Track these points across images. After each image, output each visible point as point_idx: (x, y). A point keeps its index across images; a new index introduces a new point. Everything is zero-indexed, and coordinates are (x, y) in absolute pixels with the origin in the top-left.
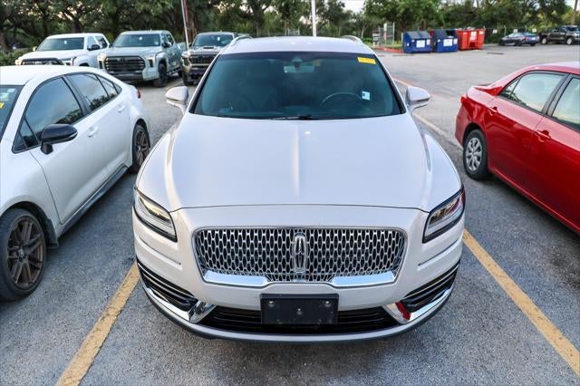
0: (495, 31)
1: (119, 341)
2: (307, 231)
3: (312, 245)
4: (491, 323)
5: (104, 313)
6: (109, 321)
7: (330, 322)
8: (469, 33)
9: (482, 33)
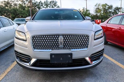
0: (103, 20)
1: (7, 78)
2: (63, 35)
3: (64, 39)
4: (114, 70)
5: (4, 73)
6: (5, 74)
7: (70, 62)
8: (97, 20)
9: (100, 20)
